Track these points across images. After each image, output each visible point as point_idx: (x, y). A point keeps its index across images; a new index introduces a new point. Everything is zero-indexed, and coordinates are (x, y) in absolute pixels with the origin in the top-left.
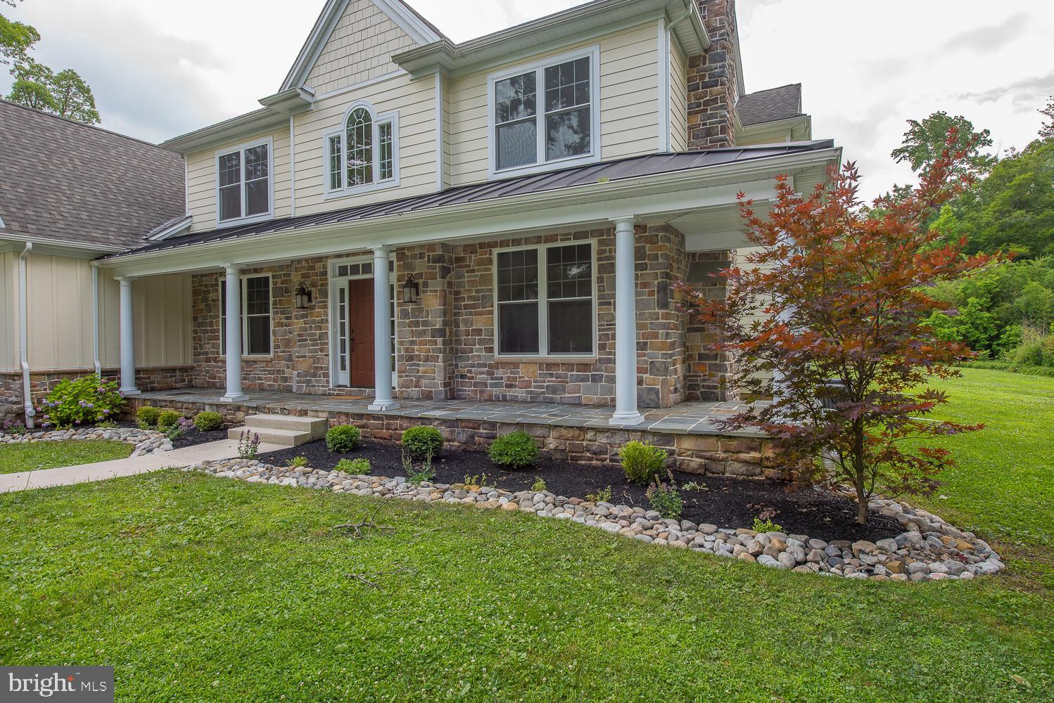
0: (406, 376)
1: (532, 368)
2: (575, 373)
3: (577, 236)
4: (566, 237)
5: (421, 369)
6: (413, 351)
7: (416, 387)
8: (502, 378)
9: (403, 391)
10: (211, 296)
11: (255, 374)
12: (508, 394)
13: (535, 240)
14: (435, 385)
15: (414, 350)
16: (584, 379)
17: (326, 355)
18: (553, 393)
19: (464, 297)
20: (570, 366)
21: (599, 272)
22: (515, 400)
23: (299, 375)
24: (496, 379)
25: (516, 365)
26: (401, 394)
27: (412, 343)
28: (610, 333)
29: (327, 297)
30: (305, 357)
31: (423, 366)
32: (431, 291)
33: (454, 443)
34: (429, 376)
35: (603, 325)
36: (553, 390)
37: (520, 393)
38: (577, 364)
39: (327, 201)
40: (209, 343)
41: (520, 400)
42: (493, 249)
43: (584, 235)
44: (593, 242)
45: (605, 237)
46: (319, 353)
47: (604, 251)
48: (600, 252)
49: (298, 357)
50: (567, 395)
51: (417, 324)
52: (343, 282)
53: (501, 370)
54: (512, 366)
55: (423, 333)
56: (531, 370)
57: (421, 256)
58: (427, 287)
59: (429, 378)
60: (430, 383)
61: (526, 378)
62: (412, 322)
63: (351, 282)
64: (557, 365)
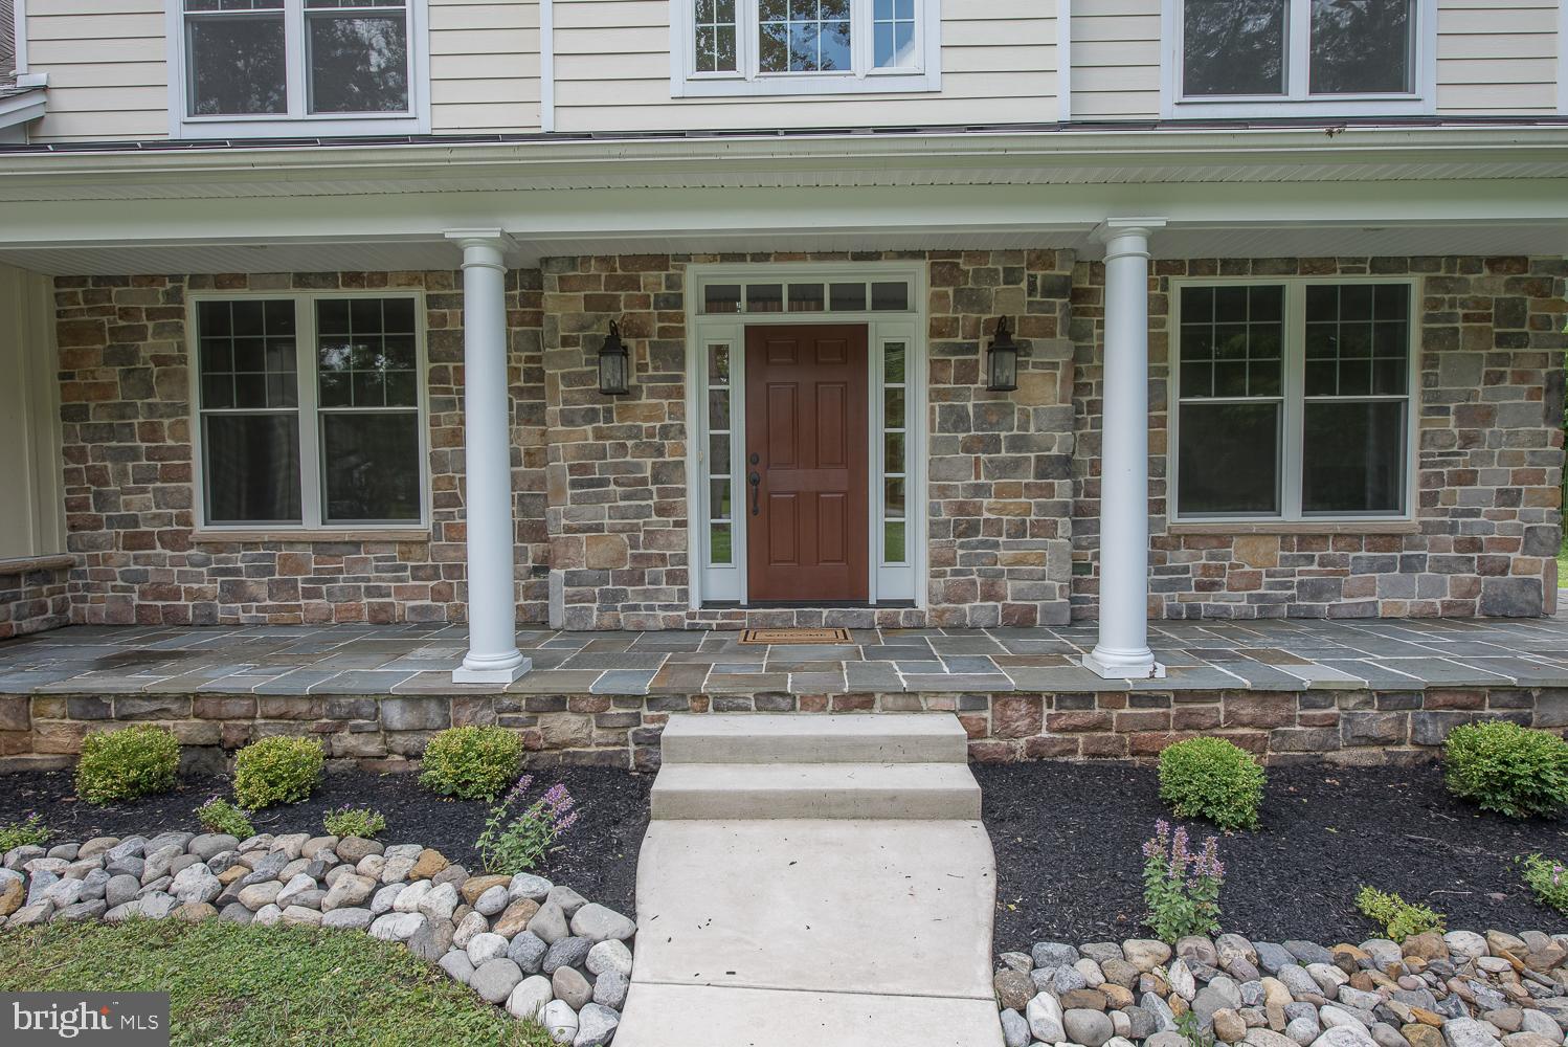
0: (956, 573)
1: (1263, 547)
2: (1363, 553)
3: (1379, 265)
4: (1354, 265)
5: (1001, 553)
6: (978, 509)
7: (987, 597)
8: (1186, 570)
9: (944, 611)
10: (148, 347)
11: (356, 579)
12: (1202, 603)
13: (1283, 267)
14: (1046, 593)
15: (980, 508)
16: (1386, 567)
17: (677, 524)
18: (1314, 597)
19: (1091, 384)
20: (1353, 539)
21: (1426, 343)
22: (1217, 617)
23: (570, 580)
24: (1173, 571)
25: (1222, 539)
26: (940, 617)
27: (979, 490)
28: (1445, 470)
29: (682, 366)
30: (599, 528)
31: (1008, 547)
32: (1035, 366)
33: (1403, 749)
34: (1031, 571)
35: (1433, 455)
36: (1316, 591)
37: (1236, 601)
38: (1368, 536)
39: (681, 101)
40: (144, 491)
41: (1232, 617)
42: (1171, 278)
43: (1399, 264)
44: (1415, 282)
45: (1442, 273)
46: (655, 518)
47: (1441, 302)
48: (1431, 303)
49: (568, 529)
50: (1344, 601)
51: (993, 444)
52: (730, 328)
53: (1184, 552)
54: (1215, 542)
55: (1015, 466)
56: (1262, 551)
57: (1011, 276)
58: (1029, 355)
59: (1030, 576)
60: (1031, 588)
61: (1247, 568)
62: (980, 439)
63: (750, 330)
64: (1325, 537)
